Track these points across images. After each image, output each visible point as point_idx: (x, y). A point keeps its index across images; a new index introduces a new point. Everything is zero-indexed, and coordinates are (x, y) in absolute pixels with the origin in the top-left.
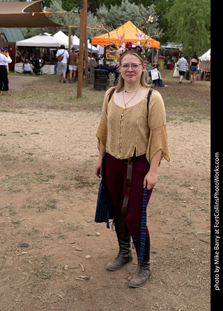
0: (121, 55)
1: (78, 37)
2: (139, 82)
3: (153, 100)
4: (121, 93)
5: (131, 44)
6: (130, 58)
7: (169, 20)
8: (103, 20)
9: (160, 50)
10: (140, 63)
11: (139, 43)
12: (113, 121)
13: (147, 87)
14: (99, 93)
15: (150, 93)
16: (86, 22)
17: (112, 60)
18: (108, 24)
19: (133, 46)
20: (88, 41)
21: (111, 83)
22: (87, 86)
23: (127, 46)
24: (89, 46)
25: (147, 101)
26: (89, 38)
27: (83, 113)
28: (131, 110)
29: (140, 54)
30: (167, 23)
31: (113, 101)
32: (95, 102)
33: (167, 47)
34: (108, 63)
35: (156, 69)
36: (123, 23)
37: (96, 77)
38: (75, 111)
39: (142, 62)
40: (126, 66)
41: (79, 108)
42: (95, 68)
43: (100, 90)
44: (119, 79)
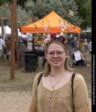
0: (47, 44)
1: (10, 27)
2: (63, 67)
3: (76, 81)
4: (48, 77)
5: (55, 35)
6: (56, 47)
7: (87, 9)
8: (30, 12)
9: (81, 34)
10: (64, 50)
11: (62, 34)
12: (43, 101)
13: (70, 71)
14: (30, 75)
15: (73, 76)
16: (16, 14)
17: (40, 46)
18: (35, 15)
19: (58, 36)
20: (19, 30)
21: (40, 66)
22: (19, 69)
23: (52, 37)
24: (20, 34)
25: (71, 83)
26: (19, 28)
27: (17, 93)
28: (58, 92)
29: (63, 43)
30: (86, 11)
31: (42, 85)
32: (27, 82)
33: (87, 31)
34: (36, 48)
35: (78, 51)
36: (48, 13)
37: (27, 61)
38: (10, 91)
39: (65, 49)
40: (52, 53)
41: (13, 89)
42: (25, 53)
43: (30, 72)
44: (46, 64)
